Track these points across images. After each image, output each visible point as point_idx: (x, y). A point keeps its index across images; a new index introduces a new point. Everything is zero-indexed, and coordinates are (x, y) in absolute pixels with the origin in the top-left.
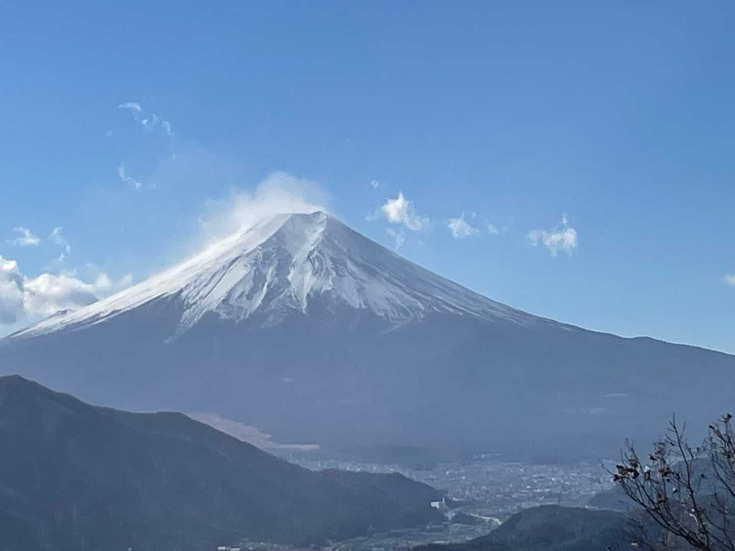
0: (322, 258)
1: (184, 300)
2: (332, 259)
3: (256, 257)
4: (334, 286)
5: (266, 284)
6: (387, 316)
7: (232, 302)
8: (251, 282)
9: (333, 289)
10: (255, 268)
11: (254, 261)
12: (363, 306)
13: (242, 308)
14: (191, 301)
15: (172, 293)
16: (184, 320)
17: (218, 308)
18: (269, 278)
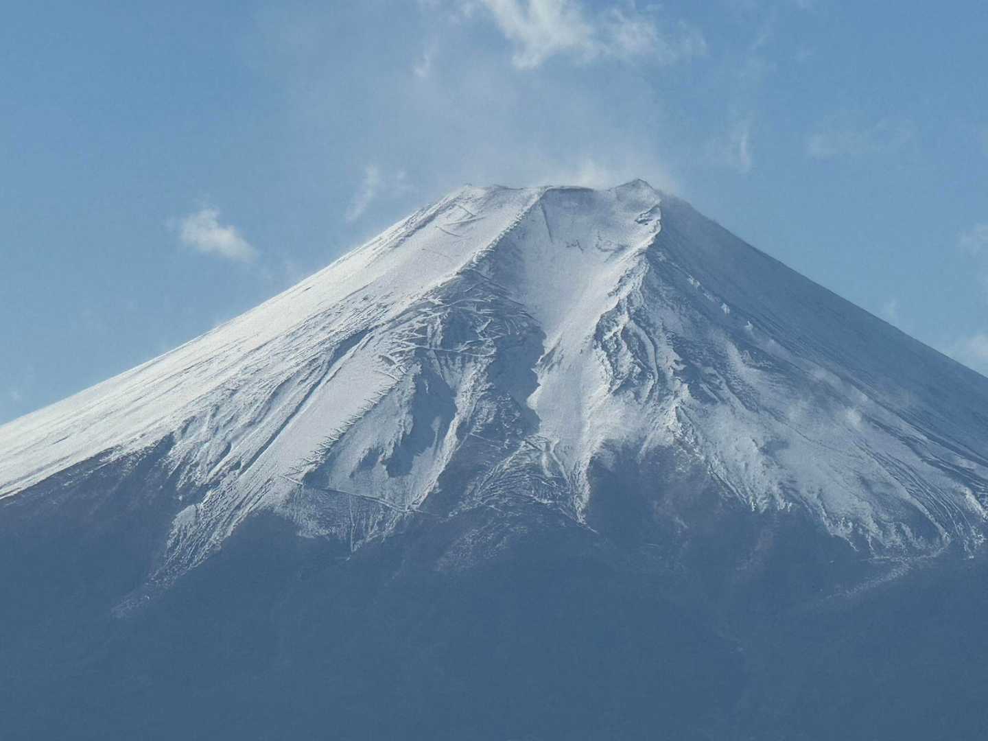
0: (644, 337)
1: (179, 471)
2: (679, 345)
3: (423, 330)
4: (685, 434)
5: (455, 423)
6: (859, 539)
7: (339, 479)
8: (405, 417)
9: (680, 442)
10: (417, 369)
11: (413, 346)
12: (781, 504)
13: (373, 501)
14: (201, 477)
15: (137, 447)
16: (176, 543)
17: (291, 499)
18: (463, 403)
